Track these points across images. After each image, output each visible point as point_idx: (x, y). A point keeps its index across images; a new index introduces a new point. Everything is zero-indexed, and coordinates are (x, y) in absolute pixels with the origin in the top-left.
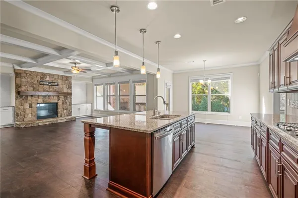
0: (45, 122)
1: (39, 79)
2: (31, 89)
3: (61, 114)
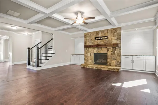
1: (95, 36)
2: (91, 44)
3: (110, 63)
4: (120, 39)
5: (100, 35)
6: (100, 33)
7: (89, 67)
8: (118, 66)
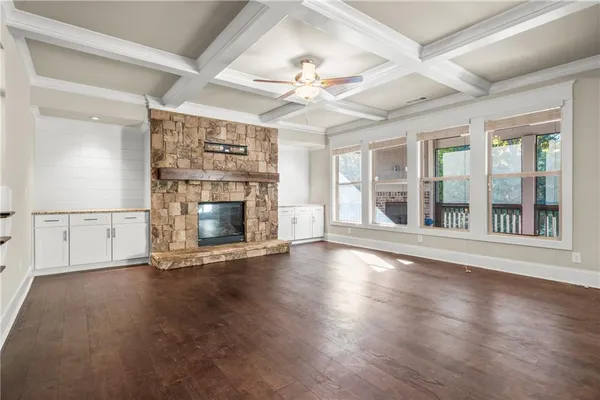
0: (218, 256)
1: (203, 136)
2: (185, 164)
4: (276, 160)
5: (223, 136)
6: (223, 130)
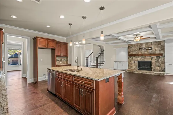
1: (139, 47)
2: (134, 53)
3: (154, 69)
4: (164, 50)
5: (144, 46)
6: (144, 45)
7: (135, 72)
8: (162, 72)
